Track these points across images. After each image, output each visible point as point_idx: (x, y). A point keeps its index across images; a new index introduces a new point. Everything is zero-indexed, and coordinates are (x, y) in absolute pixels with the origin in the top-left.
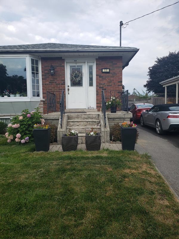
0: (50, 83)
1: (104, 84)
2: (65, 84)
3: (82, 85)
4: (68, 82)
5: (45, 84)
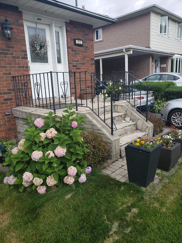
1: (78, 61)
2: (27, 58)
3: (47, 60)
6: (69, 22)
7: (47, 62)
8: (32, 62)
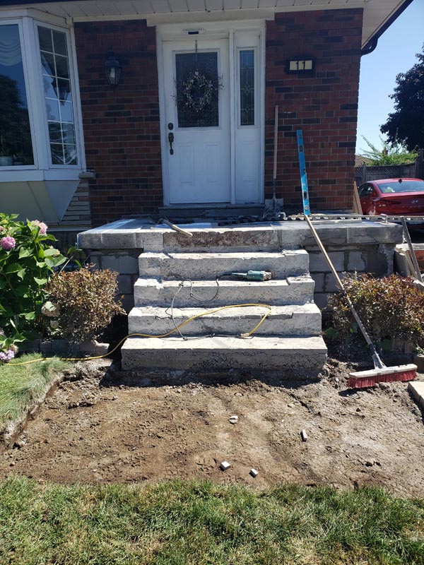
0: (107, 114)
1: (293, 115)
2: (158, 119)
3: (217, 121)
4: (169, 111)
5: (94, 121)
6: (273, 19)
7: (217, 125)
8: (179, 126)
